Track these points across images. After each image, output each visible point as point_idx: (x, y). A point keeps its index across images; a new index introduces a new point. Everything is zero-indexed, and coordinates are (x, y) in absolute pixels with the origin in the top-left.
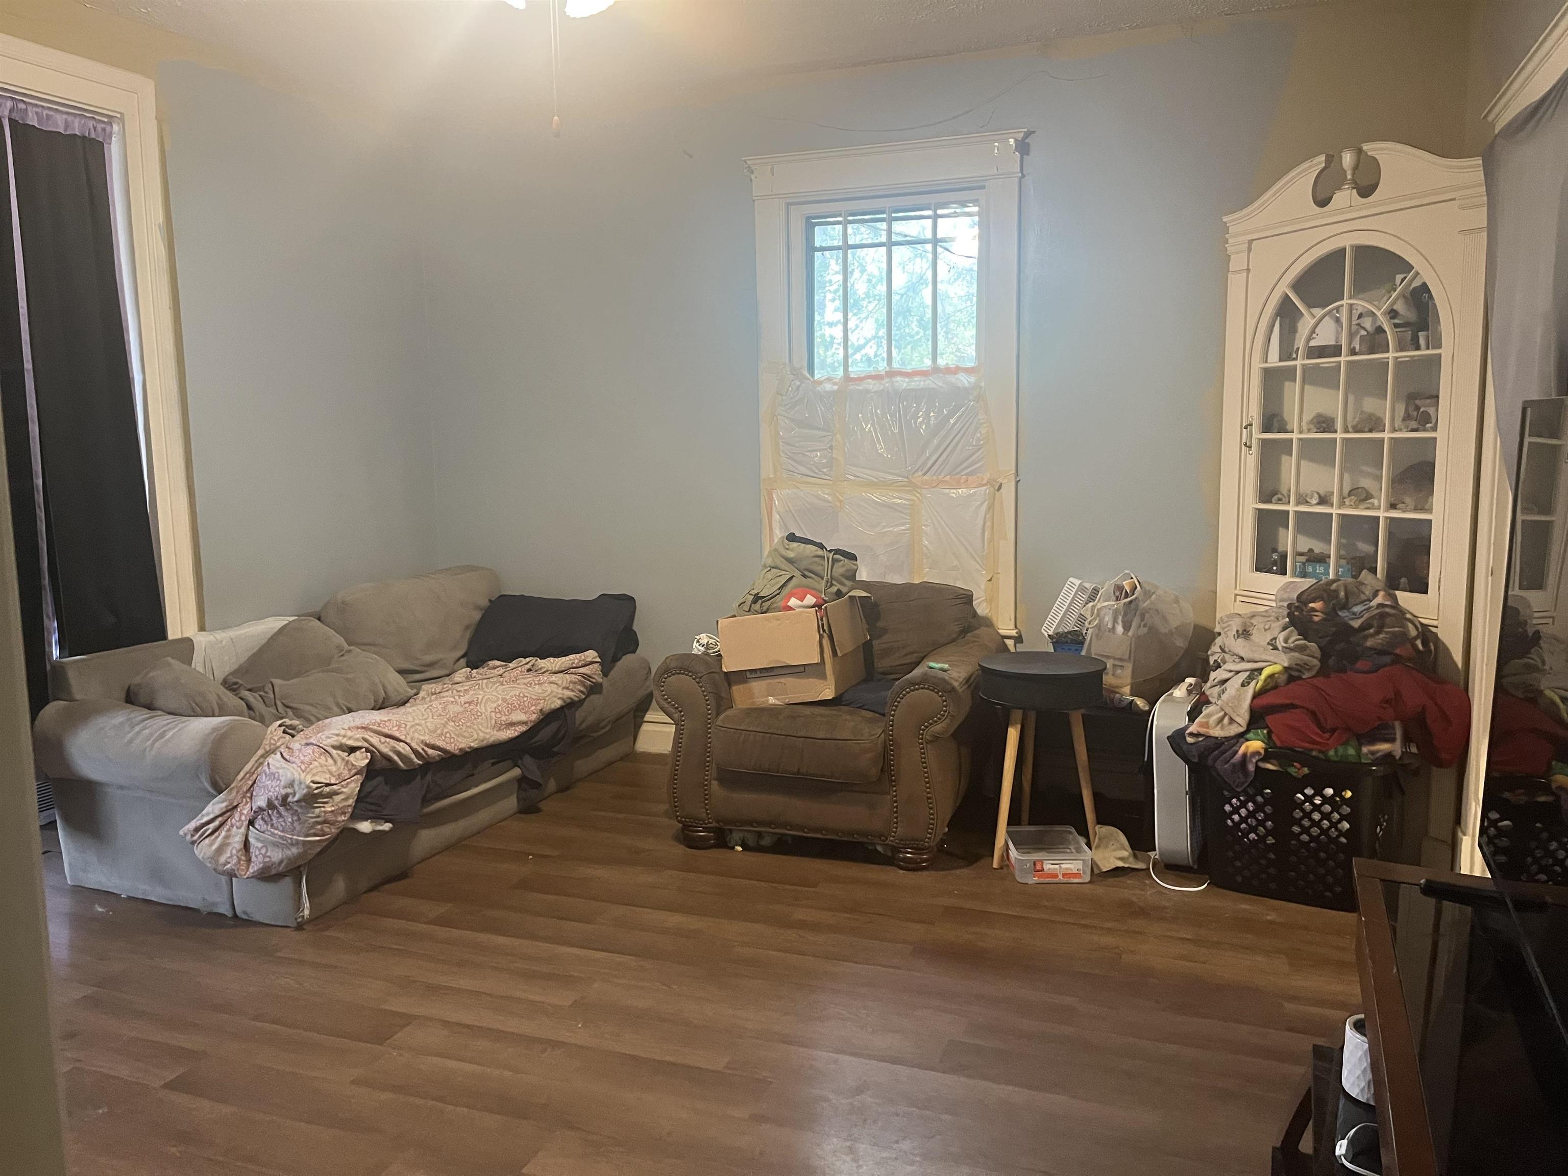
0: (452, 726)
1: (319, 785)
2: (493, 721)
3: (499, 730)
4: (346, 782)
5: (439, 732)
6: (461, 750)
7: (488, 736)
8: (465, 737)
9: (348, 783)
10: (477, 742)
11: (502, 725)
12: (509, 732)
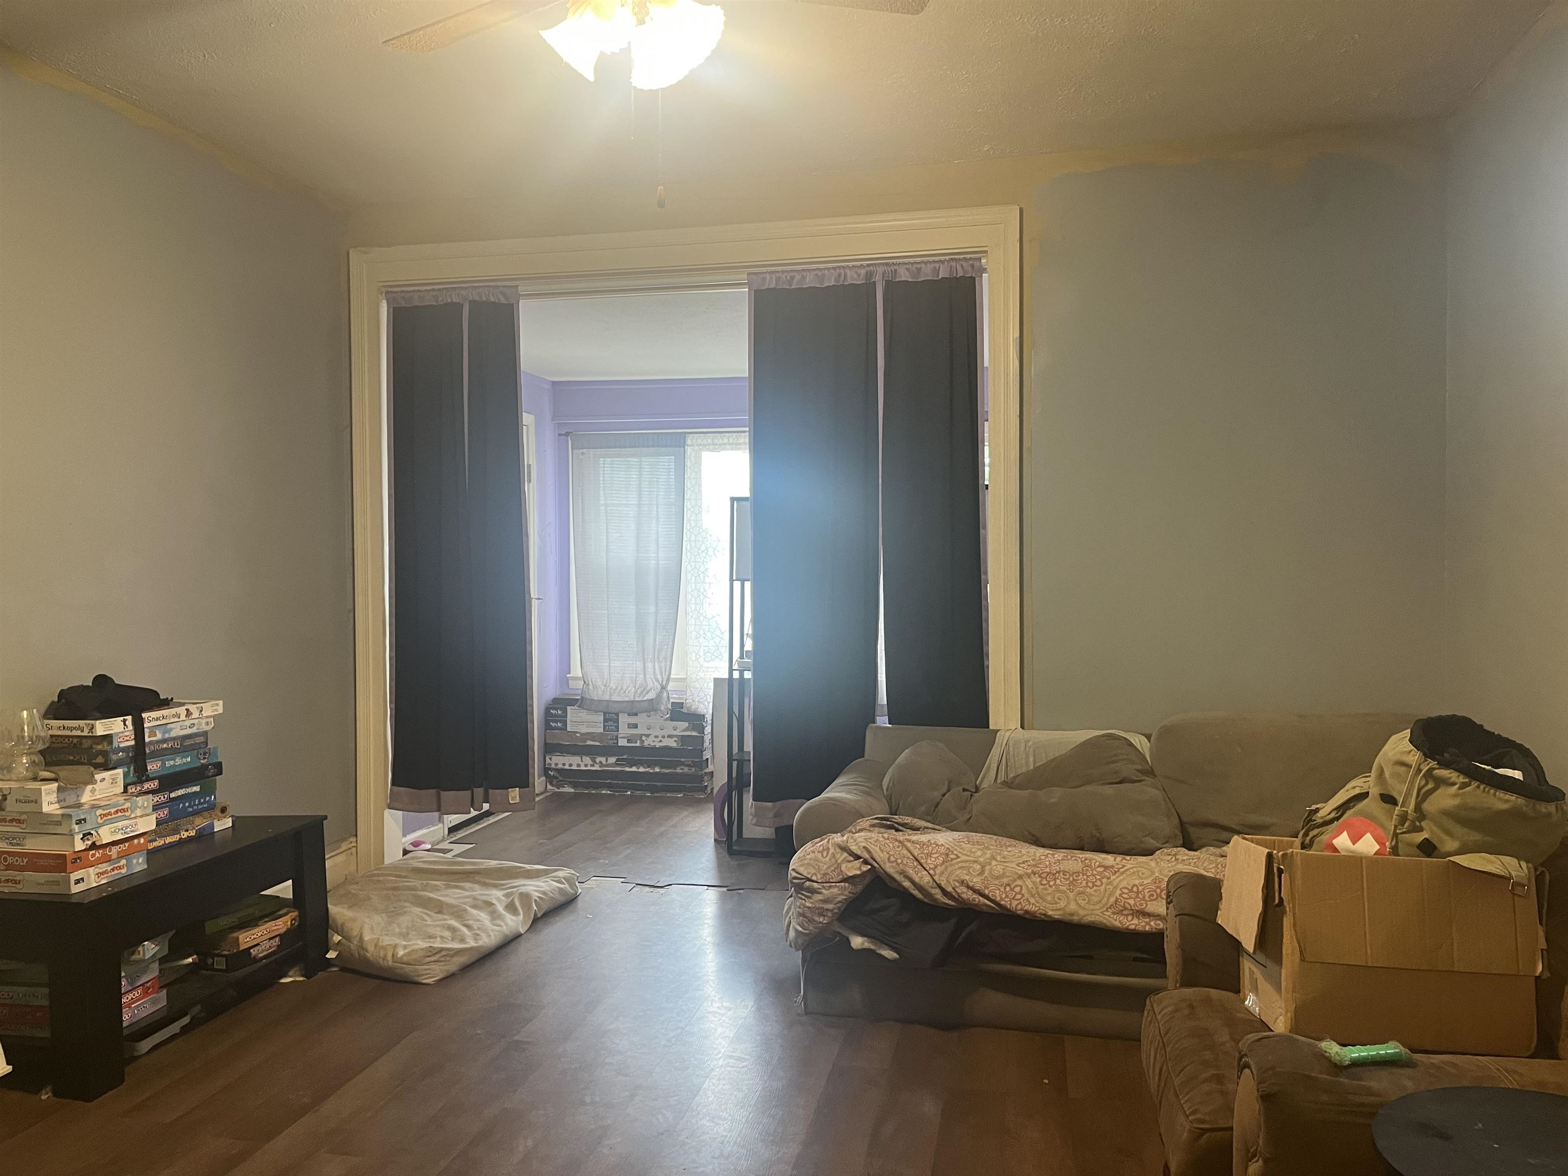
0: (1034, 883)
1: (799, 876)
2: (1112, 900)
3: (1120, 913)
4: (828, 885)
5: (1005, 880)
6: (1027, 912)
7: (1082, 912)
8: (1044, 900)
9: (830, 887)
10: (1061, 912)
11: (1126, 909)
12: (1136, 921)
